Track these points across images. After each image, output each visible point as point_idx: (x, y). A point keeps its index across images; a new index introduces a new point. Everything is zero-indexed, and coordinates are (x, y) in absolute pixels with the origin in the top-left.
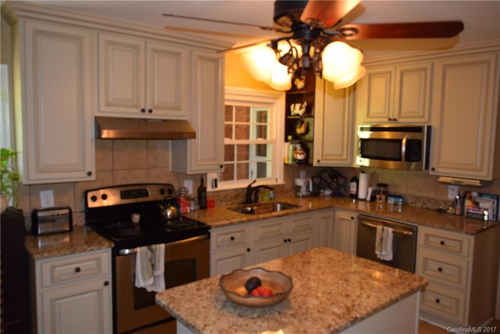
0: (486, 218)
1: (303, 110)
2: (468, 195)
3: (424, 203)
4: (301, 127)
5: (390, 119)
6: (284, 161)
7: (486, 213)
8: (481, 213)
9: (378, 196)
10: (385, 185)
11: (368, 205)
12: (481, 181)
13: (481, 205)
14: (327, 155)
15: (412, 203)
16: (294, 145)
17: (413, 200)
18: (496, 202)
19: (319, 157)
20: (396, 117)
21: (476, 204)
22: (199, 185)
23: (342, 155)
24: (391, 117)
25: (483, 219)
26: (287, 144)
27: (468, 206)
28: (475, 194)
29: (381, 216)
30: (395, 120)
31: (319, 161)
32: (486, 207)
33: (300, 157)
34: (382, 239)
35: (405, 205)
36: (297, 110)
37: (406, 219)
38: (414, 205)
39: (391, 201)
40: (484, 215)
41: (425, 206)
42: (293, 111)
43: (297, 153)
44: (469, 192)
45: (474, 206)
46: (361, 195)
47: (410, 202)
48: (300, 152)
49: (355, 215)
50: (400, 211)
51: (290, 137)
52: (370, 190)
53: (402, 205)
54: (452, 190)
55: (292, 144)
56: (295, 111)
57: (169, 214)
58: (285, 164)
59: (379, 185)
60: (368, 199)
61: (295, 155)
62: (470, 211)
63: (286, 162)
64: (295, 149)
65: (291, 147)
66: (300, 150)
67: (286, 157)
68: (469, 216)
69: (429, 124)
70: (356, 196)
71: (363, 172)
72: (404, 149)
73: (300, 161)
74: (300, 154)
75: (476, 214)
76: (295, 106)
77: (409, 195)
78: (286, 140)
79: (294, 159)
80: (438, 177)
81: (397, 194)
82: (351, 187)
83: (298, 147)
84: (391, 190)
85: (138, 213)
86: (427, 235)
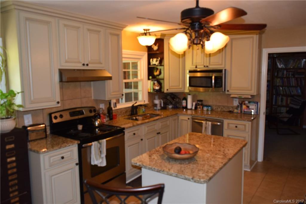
0: (253, 113)
1: (158, 62)
2: (243, 103)
3: (222, 109)
4: (156, 72)
5: (204, 66)
6: (148, 90)
7: (253, 111)
8: (250, 111)
9: (198, 107)
10: (201, 101)
11: (193, 112)
12: (251, 96)
13: (251, 107)
14: (171, 86)
15: (215, 109)
16: (153, 81)
17: (216, 107)
18: (256, 105)
19: (167, 87)
20: (208, 65)
21: (248, 107)
22: (108, 106)
23: (179, 86)
24: (205, 65)
25: (251, 114)
26: (149, 81)
27: (245, 108)
28: (247, 102)
29: (204, 116)
30: (207, 66)
31: (167, 90)
32: (253, 108)
33: (157, 88)
34: (206, 128)
35: (212, 110)
36: (154, 62)
37: (217, 117)
38: (217, 110)
39: (205, 108)
40: (252, 112)
41: (223, 110)
42: (152, 63)
43: (155, 86)
44: (244, 101)
45: (247, 108)
46: (189, 106)
47: (214, 108)
48: (157, 85)
49: (190, 117)
50: (210, 113)
51: (150, 77)
52: (194, 104)
53: (211, 111)
54: (236, 101)
55: (152, 81)
56: (153, 62)
57: (97, 123)
58: (149, 92)
59: (198, 101)
60: (193, 108)
61: (154, 87)
62: (245, 111)
63: (149, 91)
64: (154, 84)
65: (152, 83)
66: (157, 84)
67: (149, 88)
68: (245, 113)
69: (225, 68)
70: (186, 108)
71: (190, 95)
72: (213, 81)
73: (157, 90)
74: (157, 86)
75: (248, 112)
76: (153, 60)
77: (214, 105)
78: (149, 79)
79: (154, 89)
80: (230, 95)
81: (207, 105)
82: (183, 102)
83: (156, 82)
84: (204, 103)
85: (81, 124)
86: (228, 124)
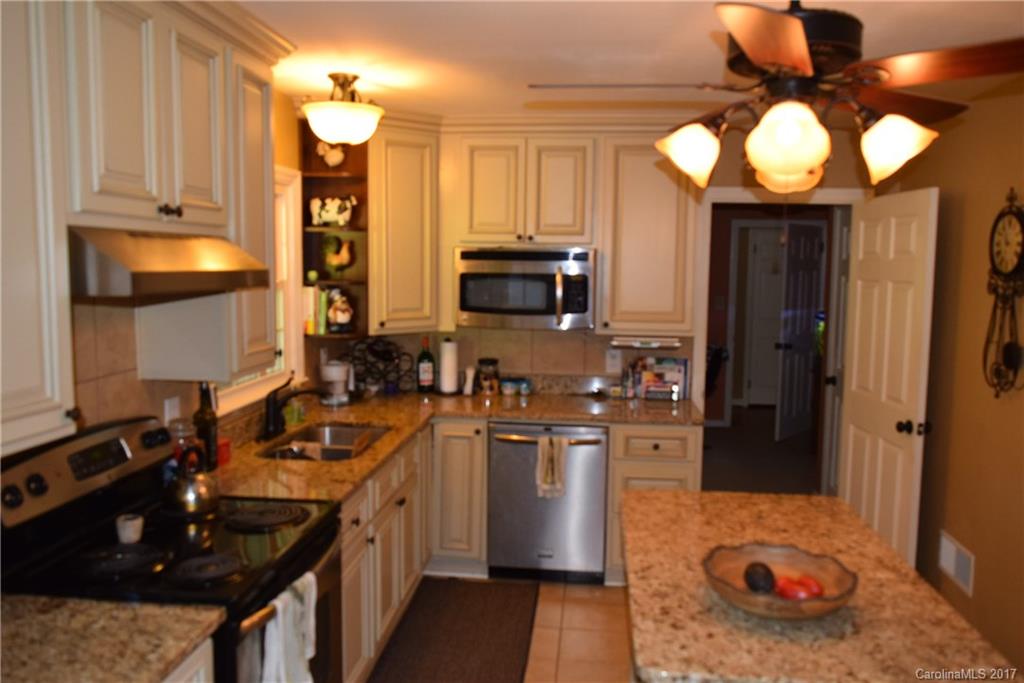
0: (675, 397)
1: (347, 215)
2: (640, 363)
3: (566, 387)
4: (338, 252)
5: (519, 237)
6: (306, 329)
7: (675, 388)
8: (668, 389)
9: (486, 384)
10: (493, 362)
11: (468, 403)
12: (682, 339)
13: (668, 377)
14: (395, 311)
15: (543, 388)
16: (327, 291)
17: (545, 383)
18: (682, 368)
19: (381, 315)
20: (531, 231)
21: (660, 377)
23: (421, 309)
24: (520, 231)
25: (671, 400)
26: (311, 290)
27: (648, 381)
28: (651, 361)
29: (540, 418)
30: (531, 238)
31: (382, 324)
32: (675, 380)
33: (343, 318)
34: (551, 460)
35: (532, 394)
36: (331, 212)
38: (547, 391)
39: (509, 389)
40: (672, 392)
41: (569, 391)
42: (320, 215)
43: (336, 309)
44: (641, 359)
45: (656, 379)
46: (448, 384)
47: (540, 386)
48: (344, 306)
49: (482, 425)
50: (524, 405)
51: (313, 275)
52: (470, 374)
53: (528, 396)
54: (614, 357)
55: (323, 289)
56: (323, 213)
58: (306, 336)
59: (483, 362)
60: (468, 389)
61: (331, 313)
62: (652, 389)
63: (311, 331)
64: (330, 302)
65: (324, 296)
66: (343, 302)
67: (311, 319)
68: (649, 396)
69: (594, 246)
70: (434, 390)
71: (448, 340)
72: (559, 292)
73: (341, 325)
74: (343, 311)
75: (661, 392)
76: (323, 205)
77: (536, 375)
78: (307, 283)
79: (329, 324)
80: (611, 338)
81: (513, 376)
82: (421, 371)
83: (336, 295)
84: (503, 370)
86: (628, 439)
